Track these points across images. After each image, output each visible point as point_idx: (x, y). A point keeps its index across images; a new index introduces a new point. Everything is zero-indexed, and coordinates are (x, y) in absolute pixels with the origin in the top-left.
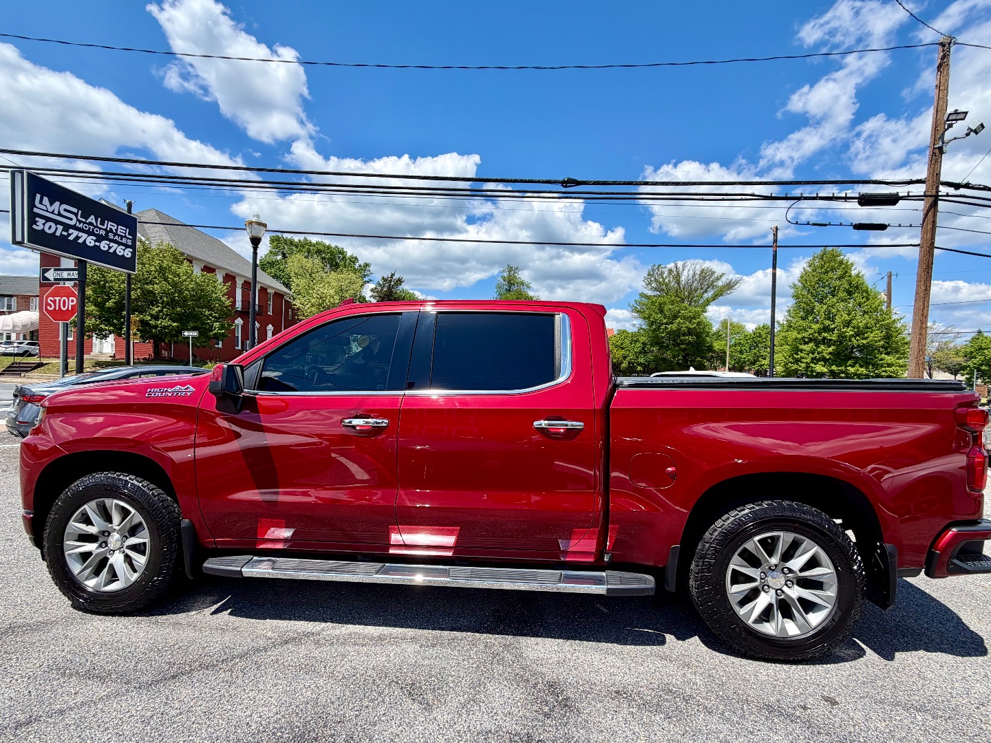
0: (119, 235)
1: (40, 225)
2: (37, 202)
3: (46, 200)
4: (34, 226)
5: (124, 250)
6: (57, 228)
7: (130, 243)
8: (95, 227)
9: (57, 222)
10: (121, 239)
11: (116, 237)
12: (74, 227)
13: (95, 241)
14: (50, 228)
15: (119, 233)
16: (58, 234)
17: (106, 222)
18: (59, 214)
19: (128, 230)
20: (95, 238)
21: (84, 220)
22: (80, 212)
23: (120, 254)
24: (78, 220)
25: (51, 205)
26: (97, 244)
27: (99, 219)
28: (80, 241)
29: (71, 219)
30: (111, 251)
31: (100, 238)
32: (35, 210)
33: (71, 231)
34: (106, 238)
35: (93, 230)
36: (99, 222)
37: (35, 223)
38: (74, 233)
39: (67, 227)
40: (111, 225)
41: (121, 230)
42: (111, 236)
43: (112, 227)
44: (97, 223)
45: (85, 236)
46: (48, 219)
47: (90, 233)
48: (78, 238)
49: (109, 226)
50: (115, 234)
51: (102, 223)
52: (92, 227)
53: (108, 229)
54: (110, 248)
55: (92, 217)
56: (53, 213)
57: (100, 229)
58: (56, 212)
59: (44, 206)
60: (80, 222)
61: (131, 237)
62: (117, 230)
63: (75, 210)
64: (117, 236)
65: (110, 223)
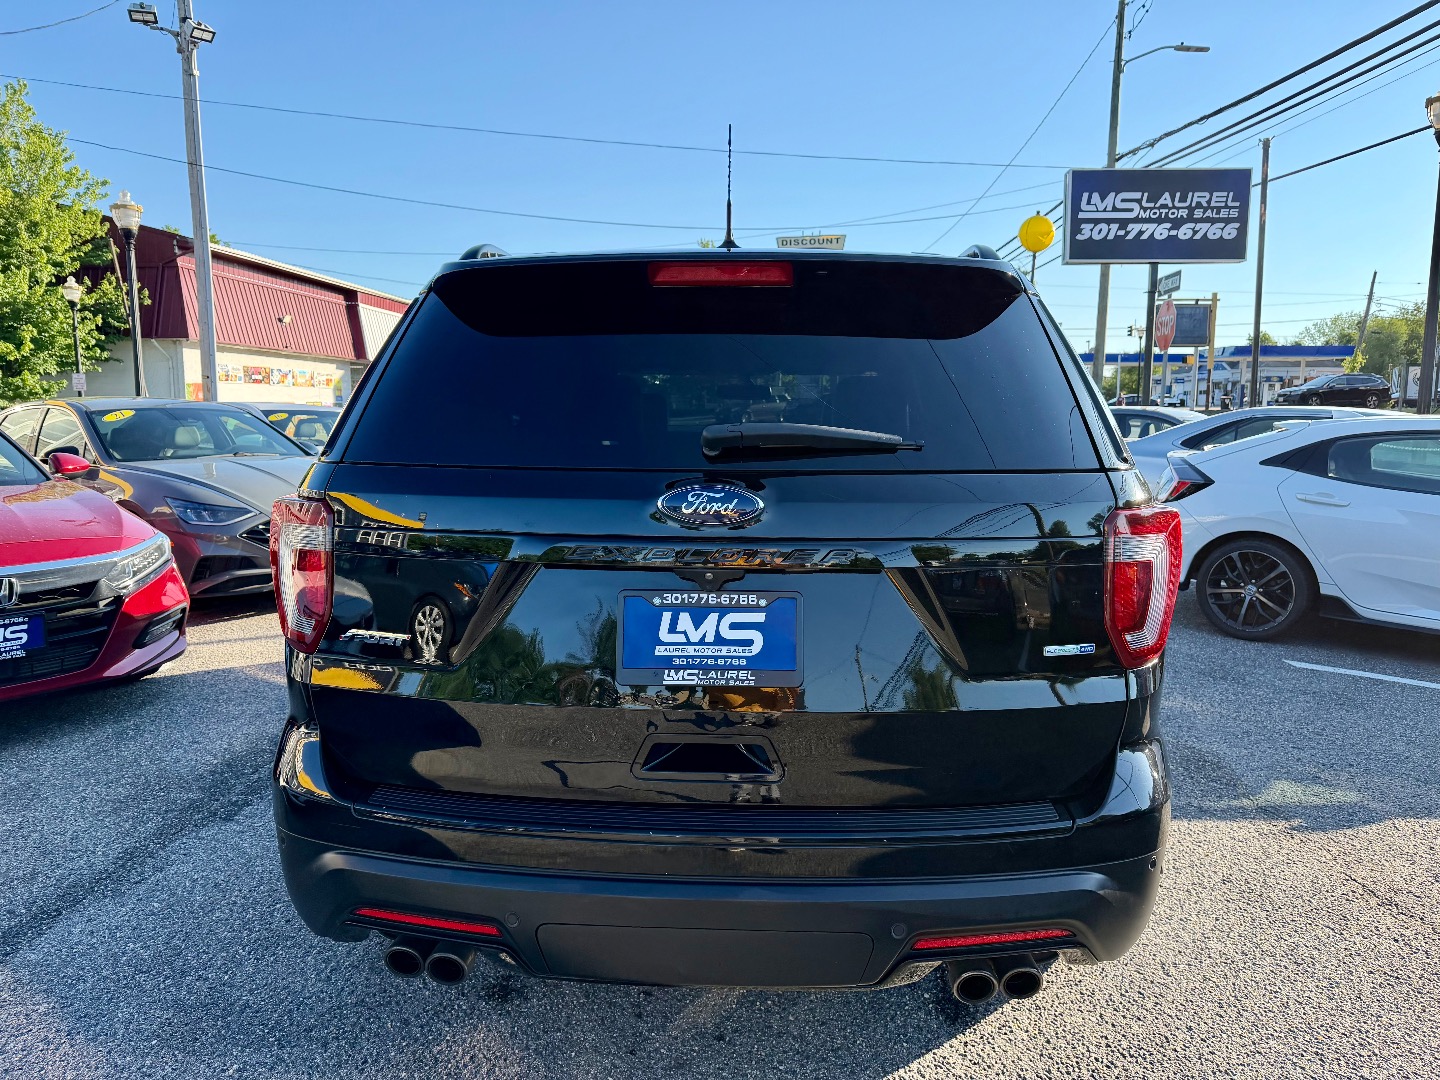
0: (1212, 209)
1: (1086, 232)
2: (1084, 204)
3: (1096, 196)
4: (1079, 237)
5: (1222, 229)
6: (1109, 230)
7: (1234, 214)
10: (1218, 213)
11: (1209, 213)
12: (1137, 220)
13: (1169, 230)
14: (1098, 233)
16: (1111, 237)
17: (1190, 194)
18: (1115, 209)
19: (1231, 194)
21: (1152, 205)
22: (1146, 195)
23: (1215, 237)
24: (1142, 207)
25: (1103, 199)
26: (1173, 233)
27: (1178, 195)
28: (1145, 237)
29: (1131, 210)
30: (1198, 237)
31: (1177, 224)
32: (1081, 215)
33: (1129, 228)
34: (1190, 219)
36: (1177, 199)
37: (1080, 231)
39: (1123, 224)
41: (1218, 198)
42: (1198, 214)
43: (1199, 200)
44: (1173, 201)
45: (1152, 227)
47: (1159, 221)
48: (1141, 233)
49: (1195, 200)
50: (1207, 208)
51: (1183, 199)
52: (1164, 211)
53: (1194, 205)
54: (1195, 232)
55: (1167, 195)
56: (1105, 210)
57: (1178, 209)
58: (1110, 208)
59: (1095, 206)
60: (1145, 209)
61: (1237, 204)
62: (1209, 202)
63: (1137, 195)
64: (1209, 211)
65: (1197, 194)
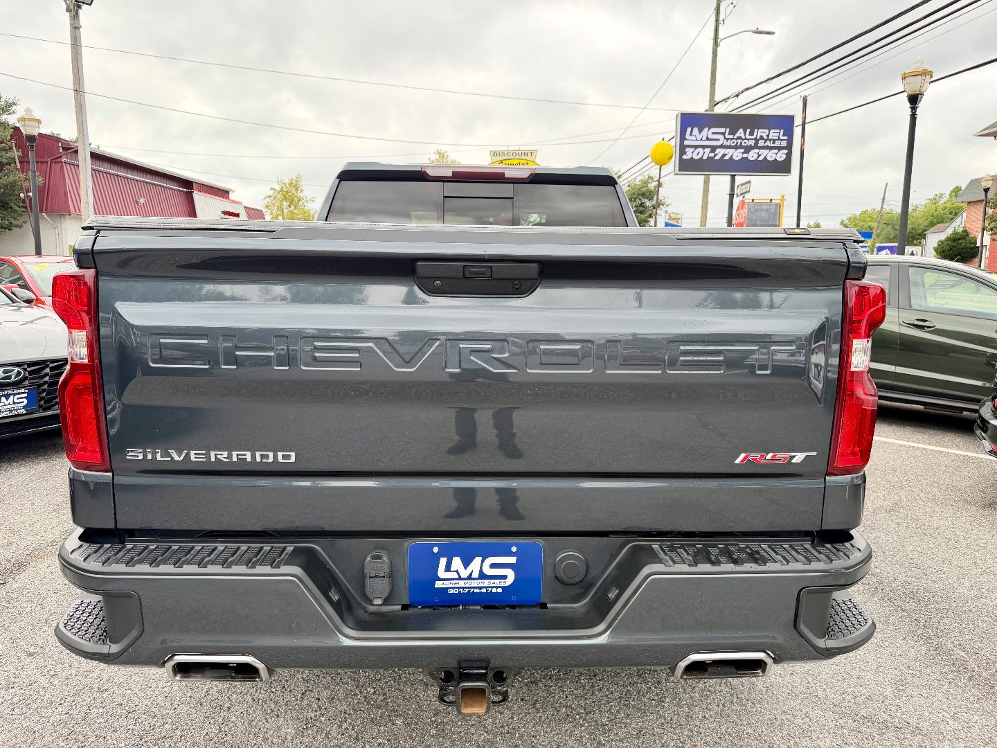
1: (689, 154)
2: (687, 136)
3: (696, 130)
4: (684, 157)
5: (776, 154)
6: (704, 153)
7: (785, 145)
8: (743, 140)
9: (704, 147)
10: (774, 143)
11: (768, 143)
12: (722, 146)
13: (743, 154)
14: (698, 154)
15: (770, 137)
16: (705, 157)
17: (756, 130)
18: (708, 139)
19: (782, 131)
20: (742, 150)
21: (732, 137)
22: (728, 130)
23: (773, 159)
24: (725, 138)
25: (700, 132)
26: (745, 155)
27: (748, 130)
28: (727, 158)
29: (718, 140)
30: (761, 158)
32: (686, 143)
33: (718, 151)
34: (756, 146)
35: (741, 143)
36: (748, 133)
37: (685, 153)
38: (720, 152)
39: (713, 149)
40: (763, 132)
41: (774, 134)
42: (761, 143)
44: (745, 134)
45: (732, 151)
46: (696, 147)
47: (736, 147)
48: (724, 155)
49: (759, 134)
50: (766, 140)
51: (751, 134)
52: (739, 141)
54: (759, 156)
55: (741, 130)
56: (701, 140)
57: (749, 140)
58: (705, 138)
59: (695, 136)
60: (727, 139)
61: (786, 138)
62: (768, 136)
63: (722, 130)
65: (760, 130)
